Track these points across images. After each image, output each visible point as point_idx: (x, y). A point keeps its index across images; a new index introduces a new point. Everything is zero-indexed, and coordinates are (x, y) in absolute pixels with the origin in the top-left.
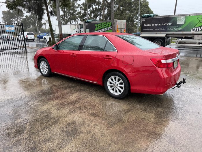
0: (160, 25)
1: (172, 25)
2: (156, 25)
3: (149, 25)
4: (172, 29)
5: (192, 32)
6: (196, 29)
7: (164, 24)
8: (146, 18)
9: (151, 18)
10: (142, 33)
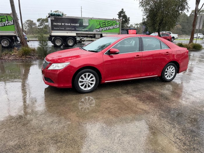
0: (69, 24)
1: (80, 26)
4: (80, 29)
5: (94, 32)
6: (97, 30)
7: (74, 24)
8: (56, 17)
9: (60, 17)
10: (53, 31)
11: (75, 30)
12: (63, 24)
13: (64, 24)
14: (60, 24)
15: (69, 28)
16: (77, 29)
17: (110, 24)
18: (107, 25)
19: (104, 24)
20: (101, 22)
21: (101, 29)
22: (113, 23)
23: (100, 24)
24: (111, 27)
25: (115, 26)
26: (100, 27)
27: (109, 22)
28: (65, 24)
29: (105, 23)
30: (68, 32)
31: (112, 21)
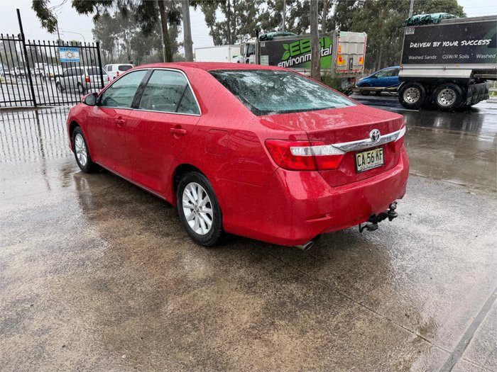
0: (456, 44)
1: (492, 45)
2: (445, 44)
3: (424, 45)
4: (490, 56)
7: (470, 43)
8: (419, 26)
9: (431, 25)
10: (404, 66)
11: (472, 60)
12: (436, 44)
13: (439, 44)
14: (429, 45)
15: (453, 54)
16: (478, 56)
28: (442, 44)
30: (446, 66)
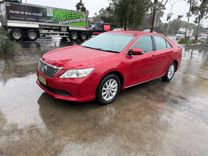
0: (30, 14)
2: (26, 13)
3: (17, 12)
4: (43, 20)
5: (60, 24)
6: (63, 22)
7: (36, 14)
8: (12, 3)
9: (18, 4)
10: (9, 21)
11: (38, 21)
12: (22, 13)
13: (23, 13)
14: (19, 12)
15: (31, 18)
16: (39, 20)
17: (77, 17)
18: (73, 17)
19: (71, 16)
20: (67, 14)
21: (67, 21)
22: (80, 16)
23: (66, 15)
24: (78, 20)
25: (82, 19)
26: (66, 19)
27: (76, 14)
28: (24, 13)
29: (71, 14)
30: (29, 22)
31: (78, 14)
